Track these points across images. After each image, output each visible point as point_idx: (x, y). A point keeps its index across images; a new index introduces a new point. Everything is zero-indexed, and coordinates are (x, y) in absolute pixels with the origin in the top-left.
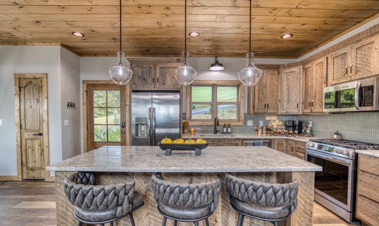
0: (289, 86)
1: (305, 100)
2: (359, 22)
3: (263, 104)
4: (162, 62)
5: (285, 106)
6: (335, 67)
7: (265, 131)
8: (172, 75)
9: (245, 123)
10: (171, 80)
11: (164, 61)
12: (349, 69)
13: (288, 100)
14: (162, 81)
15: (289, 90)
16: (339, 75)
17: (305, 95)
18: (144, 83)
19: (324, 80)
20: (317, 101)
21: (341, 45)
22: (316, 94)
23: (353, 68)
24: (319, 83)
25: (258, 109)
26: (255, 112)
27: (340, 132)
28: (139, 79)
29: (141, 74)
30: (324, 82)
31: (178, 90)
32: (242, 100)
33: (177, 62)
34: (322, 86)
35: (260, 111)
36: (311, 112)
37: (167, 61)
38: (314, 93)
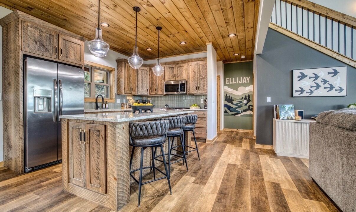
0: (143, 78)
1: (152, 87)
2: (175, 55)
3: (129, 87)
4: (65, 34)
5: (140, 90)
6: (168, 72)
7: (128, 107)
8: (75, 50)
9: (116, 100)
10: (75, 55)
11: (67, 34)
12: (175, 75)
13: (142, 86)
14: (65, 53)
15: (142, 81)
16: (171, 77)
17: (152, 84)
18: (42, 49)
19: (163, 78)
20: (159, 88)
21: (171, 63)
22: (158, 84)
23: (177, 75)
24: (160, 79)
25: (127, 91)
26: (126, 92)
27: (167, 104)
28: (36, 43)
29: (39, 38)
30: (163, 79)
31: (80, 66)
32: (114, 83)
33: (80, 40)
34: (162, 80)
35: (128, 92)
36: (156, 94)
37: (70, 35)
38: (157, 84)
